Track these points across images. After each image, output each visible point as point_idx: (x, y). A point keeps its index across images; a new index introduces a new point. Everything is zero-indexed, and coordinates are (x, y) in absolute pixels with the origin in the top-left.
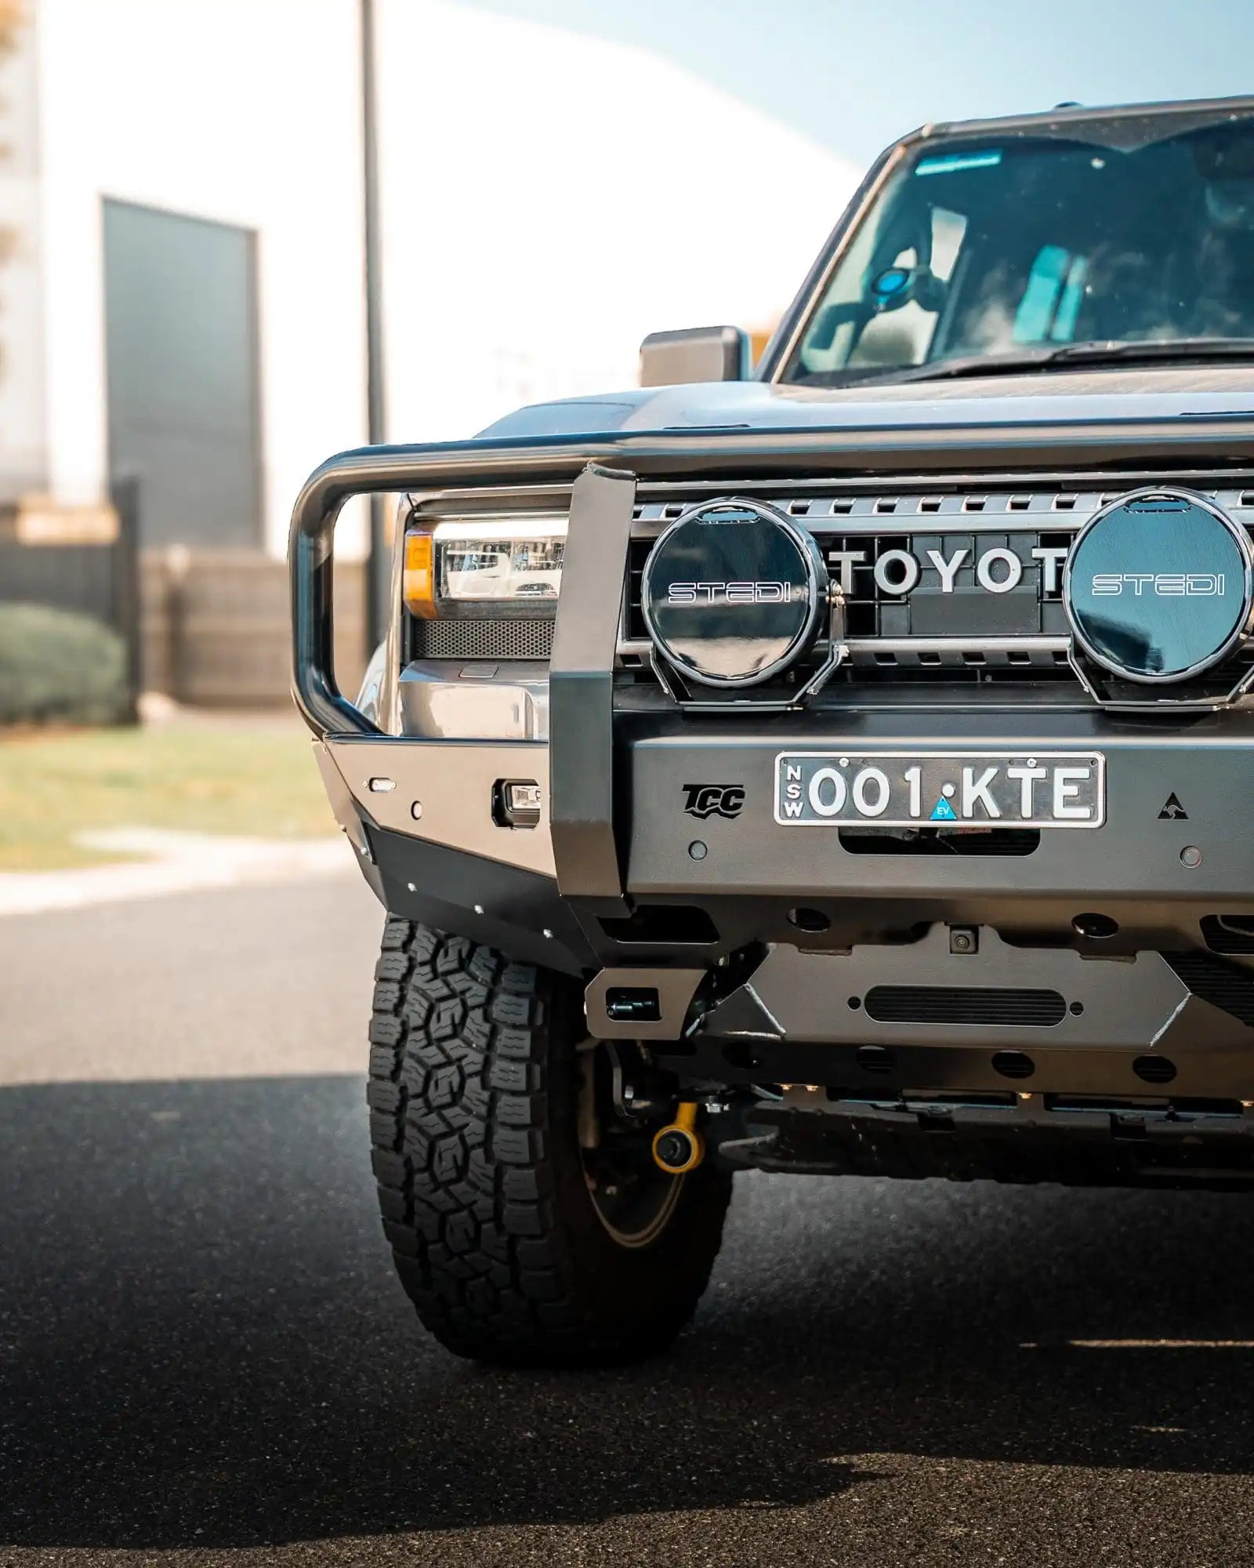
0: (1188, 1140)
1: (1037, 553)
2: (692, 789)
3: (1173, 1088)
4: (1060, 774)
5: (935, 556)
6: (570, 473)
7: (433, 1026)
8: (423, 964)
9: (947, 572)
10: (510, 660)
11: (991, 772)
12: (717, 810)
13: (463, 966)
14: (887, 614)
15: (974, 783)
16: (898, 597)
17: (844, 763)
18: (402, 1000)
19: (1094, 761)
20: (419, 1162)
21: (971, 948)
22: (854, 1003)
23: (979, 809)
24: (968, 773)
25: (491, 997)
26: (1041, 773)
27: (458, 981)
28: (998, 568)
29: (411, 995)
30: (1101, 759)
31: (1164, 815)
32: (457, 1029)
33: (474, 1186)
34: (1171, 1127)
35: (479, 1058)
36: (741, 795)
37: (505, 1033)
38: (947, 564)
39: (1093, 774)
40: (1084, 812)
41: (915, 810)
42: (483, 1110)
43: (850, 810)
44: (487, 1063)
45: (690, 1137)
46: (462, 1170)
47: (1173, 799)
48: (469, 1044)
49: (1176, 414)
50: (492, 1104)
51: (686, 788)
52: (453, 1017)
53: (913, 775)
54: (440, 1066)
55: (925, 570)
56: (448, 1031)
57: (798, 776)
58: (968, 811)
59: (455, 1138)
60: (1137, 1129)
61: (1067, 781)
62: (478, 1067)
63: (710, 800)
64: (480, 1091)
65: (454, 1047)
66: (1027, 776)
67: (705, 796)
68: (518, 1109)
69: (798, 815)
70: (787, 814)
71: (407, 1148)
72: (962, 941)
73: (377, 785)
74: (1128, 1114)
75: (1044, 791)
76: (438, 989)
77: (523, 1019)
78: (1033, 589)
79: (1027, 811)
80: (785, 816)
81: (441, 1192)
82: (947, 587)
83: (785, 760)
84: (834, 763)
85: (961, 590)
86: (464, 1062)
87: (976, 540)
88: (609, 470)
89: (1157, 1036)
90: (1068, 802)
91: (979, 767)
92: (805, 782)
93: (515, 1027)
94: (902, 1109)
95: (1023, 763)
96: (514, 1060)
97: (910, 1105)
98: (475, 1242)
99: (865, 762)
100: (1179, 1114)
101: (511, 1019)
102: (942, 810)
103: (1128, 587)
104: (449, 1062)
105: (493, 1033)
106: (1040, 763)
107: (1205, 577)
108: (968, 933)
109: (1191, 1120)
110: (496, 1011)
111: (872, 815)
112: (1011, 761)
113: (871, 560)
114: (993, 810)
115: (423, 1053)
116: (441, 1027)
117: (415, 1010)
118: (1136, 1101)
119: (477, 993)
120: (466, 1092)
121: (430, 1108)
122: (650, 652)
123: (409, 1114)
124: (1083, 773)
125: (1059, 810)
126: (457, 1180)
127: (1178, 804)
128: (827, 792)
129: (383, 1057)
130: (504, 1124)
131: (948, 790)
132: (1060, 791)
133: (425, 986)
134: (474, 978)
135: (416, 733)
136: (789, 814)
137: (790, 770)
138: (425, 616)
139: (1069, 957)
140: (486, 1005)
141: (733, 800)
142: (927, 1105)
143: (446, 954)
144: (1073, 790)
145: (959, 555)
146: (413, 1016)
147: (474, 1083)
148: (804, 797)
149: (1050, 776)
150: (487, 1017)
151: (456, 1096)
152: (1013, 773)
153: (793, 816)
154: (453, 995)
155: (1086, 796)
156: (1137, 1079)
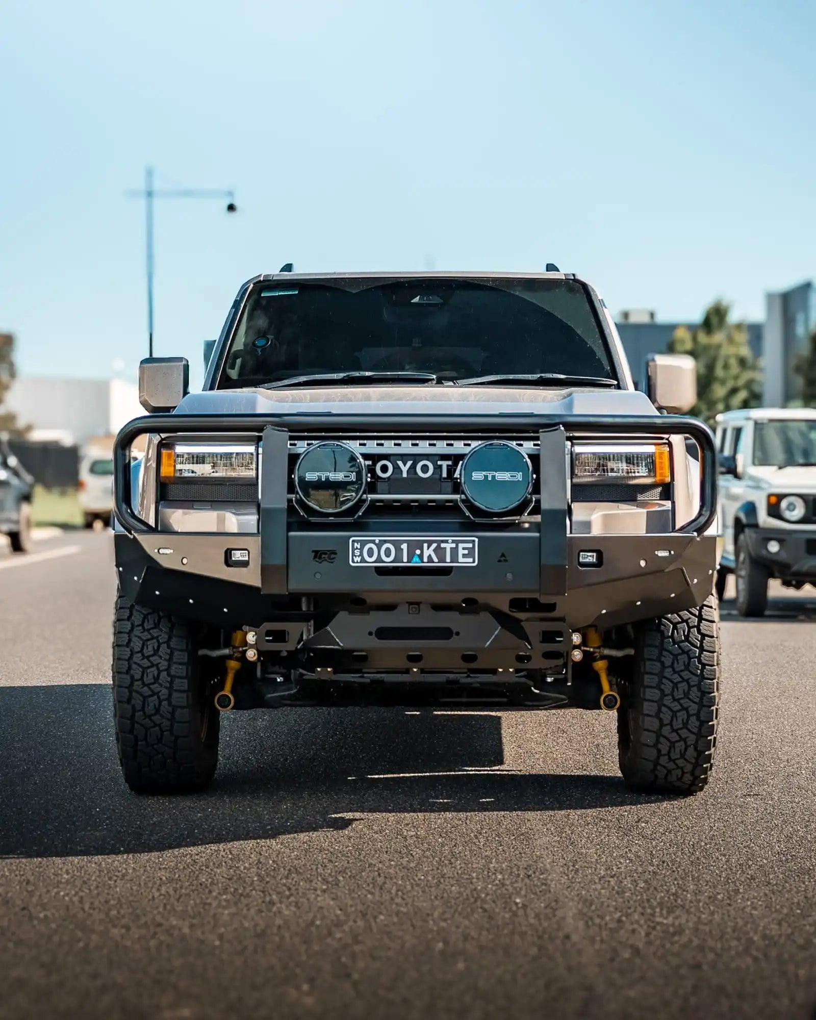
0: (475, 685)
1: (439, 463)
2: (316, 552)
3: (474, 665)
4: (461, 546)
5: (400, 463)
6: (260, 429)
7: (145, 651)
8: (138, 626)
9: (405, 469)
10: (230, 501)
11: (435, 545)
12: (326, 560)
13: (156, 626)
14: (380, 485)
15: (428, 549)
16: (384, 479)
17: (377, 542)
18: (130, 641)
19: (474, 541)
20: (138, 707)
21: (417, 612)
22: (370, 634)
23: (430, 559)
24: (425, 545)
25: (170, 638)
26: (454, 545)
27: (155, 632)
28: (425, 469)
29: (134, 639)
30: (477, 540)
31: (500, 561)
32: (156, 652)
33: (162, 716)
34: (469, 680)
35: (166, 663)
36: (336, 554)
37: (176, 653)
38: (405, 466)
39: (474, 546)
40: (471, 560)
41: (405, 560)
42: (168, 685)
43: (379, 560)
44: (169, 666)
45: (230, 696)
46: (157, 710)
47: (503, 555)
48: (161, 657)
49: (497, 413)
50: (171, 683)
51: (313, 551)
52: (154, 647)
53: (404, 546)
54: (148, 667)
55: (397, 468)
56: (152, 653)
57: (359, 547)
58: (425, 560)
59: (156, 697)
60: (456, 682)
61: (464, 549)
62: (166, 667)
63: (323, 556)
64: (166, 677)
65: (155, 659)
66: (448, 546)
67: (321, 555)
68: (183, 684)
69: (359, 561)
70: (355, 561)
71: (133, 702)
72: (414, 610)
73: (161, 551)
74: (452, 676)
75: (454, 551)
76: (146, 636)
77: (184, 647)
78: (437, 476)
79: (448, 559)
80: (353, 562)
81: (147, 720)
82: (405, 475)
83: (353, 541)
84: (373, 542)
85: (410, 476)
86: (159, 665)
87: (416, 458)
88: (277, 428)
89: (488, 643)
90: (464, 556)
91: (430, 543)
92: (361, 549)
93: (181, 650)
94: (362, 677)
95: (446, 542)
96: (180, 664)
97: (365, 675)
98: (160, 740)
99: (385, 542)
100: (471, 675)
101: (179, 647)
102: (416, 559)
103: (486, 477)
104: (153, 666)
105: (171, 654)
106: (453, 542)
107: (514, 473)
108: (416, 606)
109: (477, 677)
110: (172, 644)
111: (388, 561)
112: (443, 541)
113: (374, 464)
114: (436, 560)
115: (141, 663)
116: (149, 651)
117: (137, 644)
118: (455, 671)
119: (164, 637)
120: (161, 677)
121: (144, 685)
122: (294, 499)
123: (135, 688)
124: (470, 545)
125: (461, 559)
126: (155, 714)
127: (505, 557)
128: (370, 553)
129: (122, 665)
130: (176, 691)
131: (418, 552)
132: (461, 552)
133: (140, 635)
134: (161, 631)
135: (167, 530)
136: (356, 561)
137: (356, 544)
138: (167, 482)
139: (455, 615)
140: (168, 642)
141: (333, 556)
142: (372, 675)
143: (148, 621)
144: (466, 552)
145: (409, 463)
146: (135, 647)
147: (164, 674)
148: (361, 555)
149: (457, 546)
150: (169, 647)
151: (156, 679)
152: (443, 545)
153: (357, 562)
154: (153, 638)
155: (470, 554)
156: (461, 662)
